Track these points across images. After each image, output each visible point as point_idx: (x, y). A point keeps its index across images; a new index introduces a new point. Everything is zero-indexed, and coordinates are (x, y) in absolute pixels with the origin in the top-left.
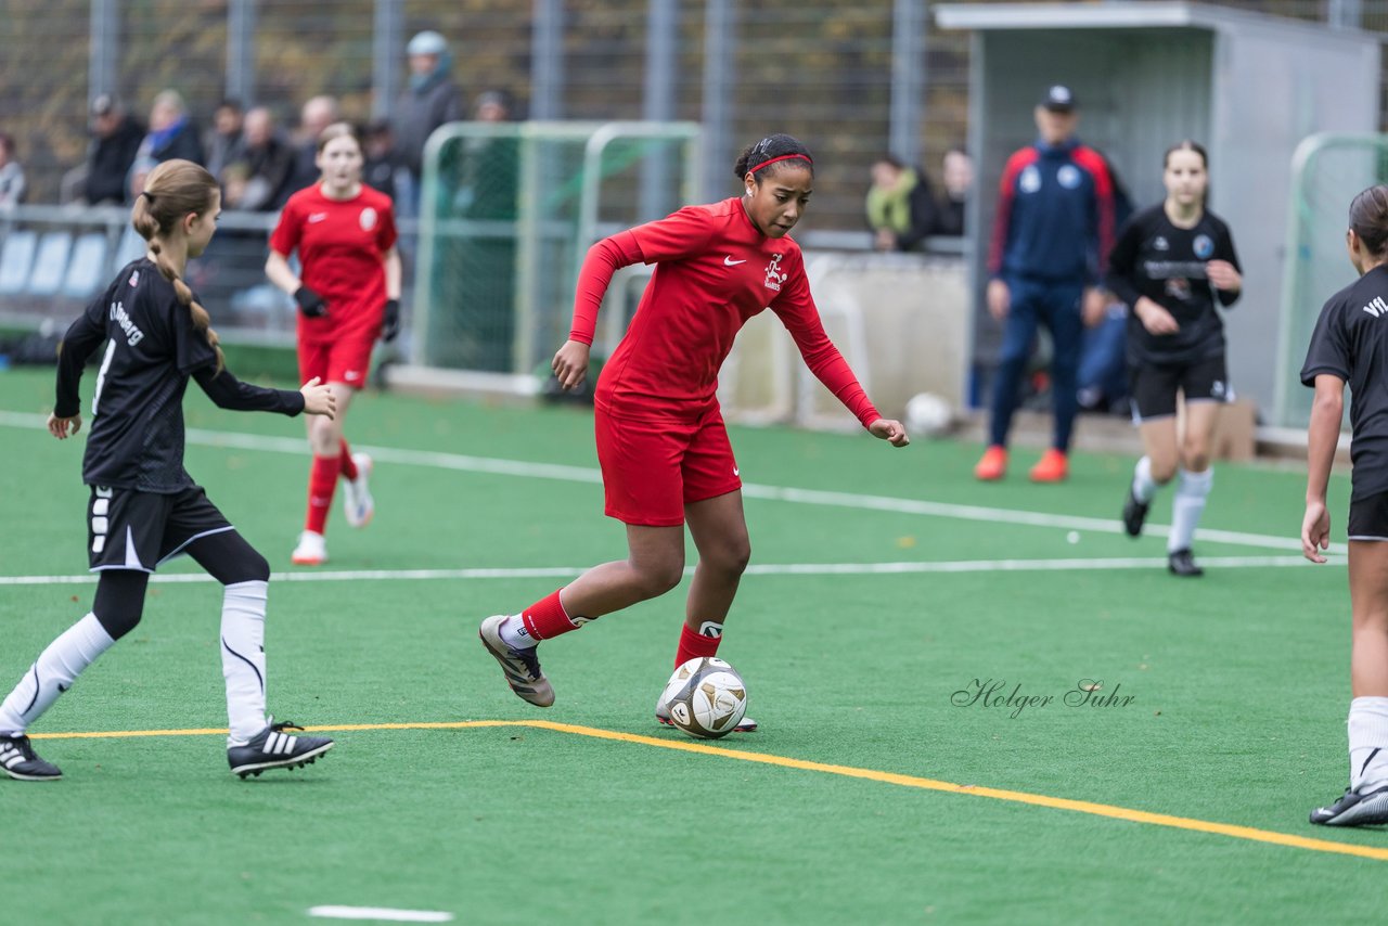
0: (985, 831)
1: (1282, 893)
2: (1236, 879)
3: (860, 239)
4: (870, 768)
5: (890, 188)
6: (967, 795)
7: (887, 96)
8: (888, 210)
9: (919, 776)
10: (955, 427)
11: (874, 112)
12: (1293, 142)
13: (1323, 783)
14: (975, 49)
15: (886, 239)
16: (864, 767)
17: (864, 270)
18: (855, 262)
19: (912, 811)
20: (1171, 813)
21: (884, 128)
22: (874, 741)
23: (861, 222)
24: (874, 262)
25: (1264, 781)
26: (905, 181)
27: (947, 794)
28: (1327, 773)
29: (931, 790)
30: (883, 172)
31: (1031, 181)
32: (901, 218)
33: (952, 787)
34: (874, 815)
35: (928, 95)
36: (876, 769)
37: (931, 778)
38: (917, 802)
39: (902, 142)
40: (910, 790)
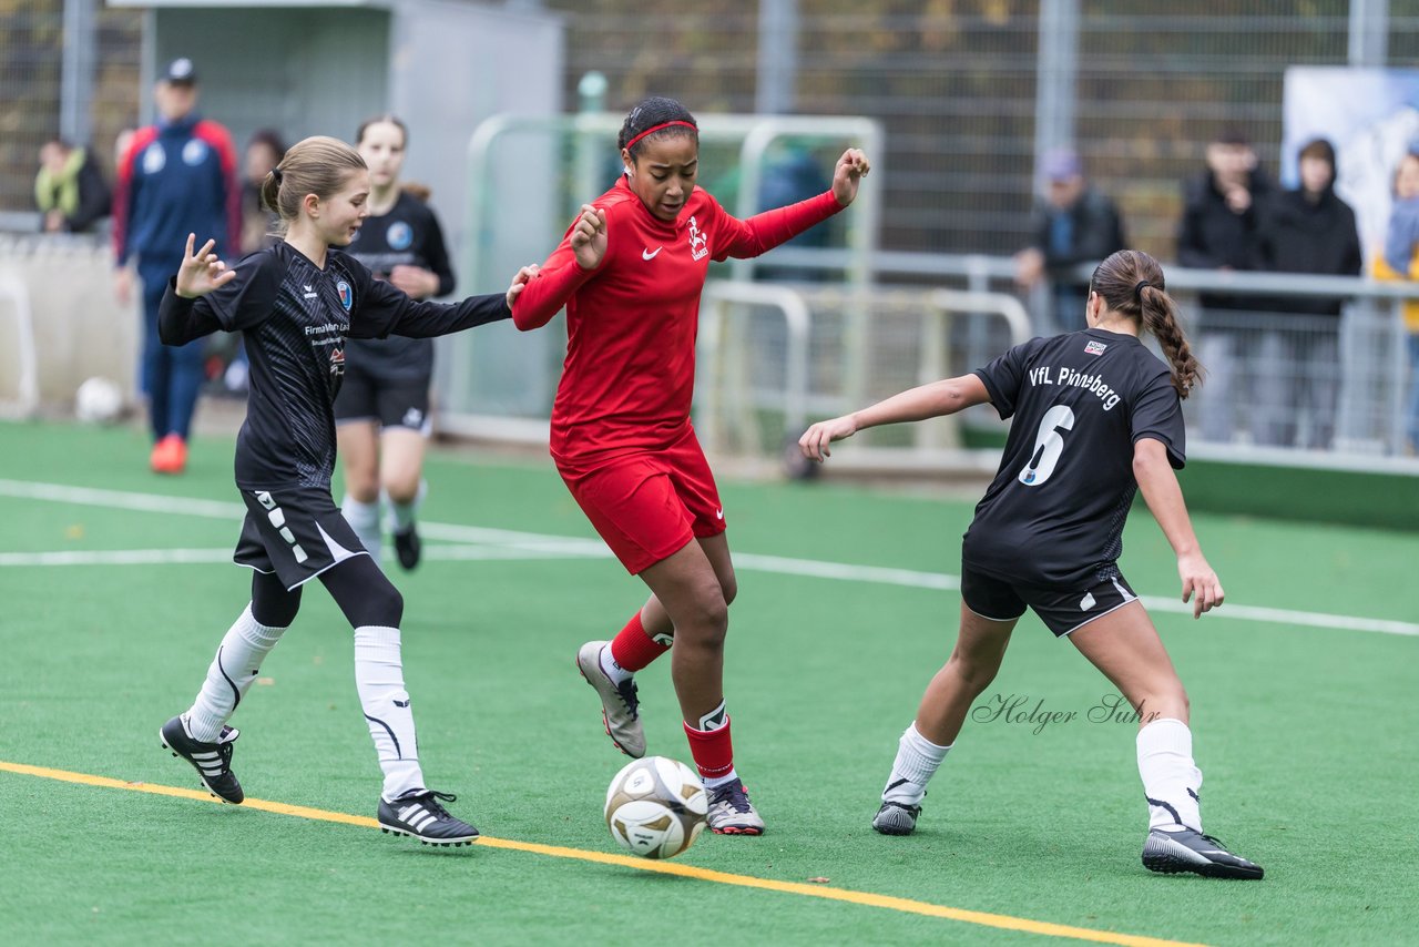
0: (152, 829)
1: (456, 893)
2: (410, 878)
3: (29, 220)
4: (35, 765)
5: (58, 169)
6: (135, 791)
7: (58, 75)
8: (56, 193)
9: (85, 773)
10: (125, 414)
11: (44, 91)
12: (472, 123)
13: (500, 779)
14: (147, 25)
15: (55, 221)
16: (29, 763)
17: (31, 253)
18: (24, 245)
19: (78, 808)
20: (344, 810)
21: (55, 107)
22: (39, 737)
23: (30, 204)
24: (44, 245)
25: (440, 777)
26: (74, 161)
27: (114, 791)
28: (505, 769)
29: (98, 787)
30: (50, 153)
31: (154, 160)
32: (69, 199)
33: (120, 784)
34: (40, 813)
35: (99, 72)
36: (41, 765)
37: (97, 774)
38: (84, 799)
39: (72, 121)
40: (76, 786)
